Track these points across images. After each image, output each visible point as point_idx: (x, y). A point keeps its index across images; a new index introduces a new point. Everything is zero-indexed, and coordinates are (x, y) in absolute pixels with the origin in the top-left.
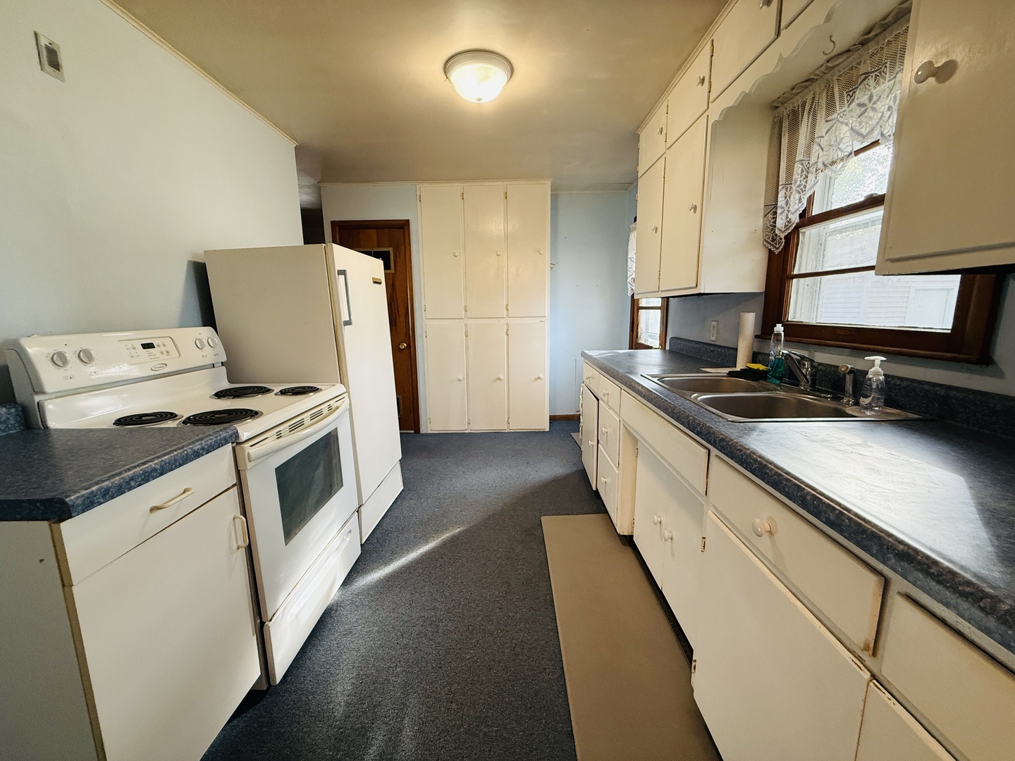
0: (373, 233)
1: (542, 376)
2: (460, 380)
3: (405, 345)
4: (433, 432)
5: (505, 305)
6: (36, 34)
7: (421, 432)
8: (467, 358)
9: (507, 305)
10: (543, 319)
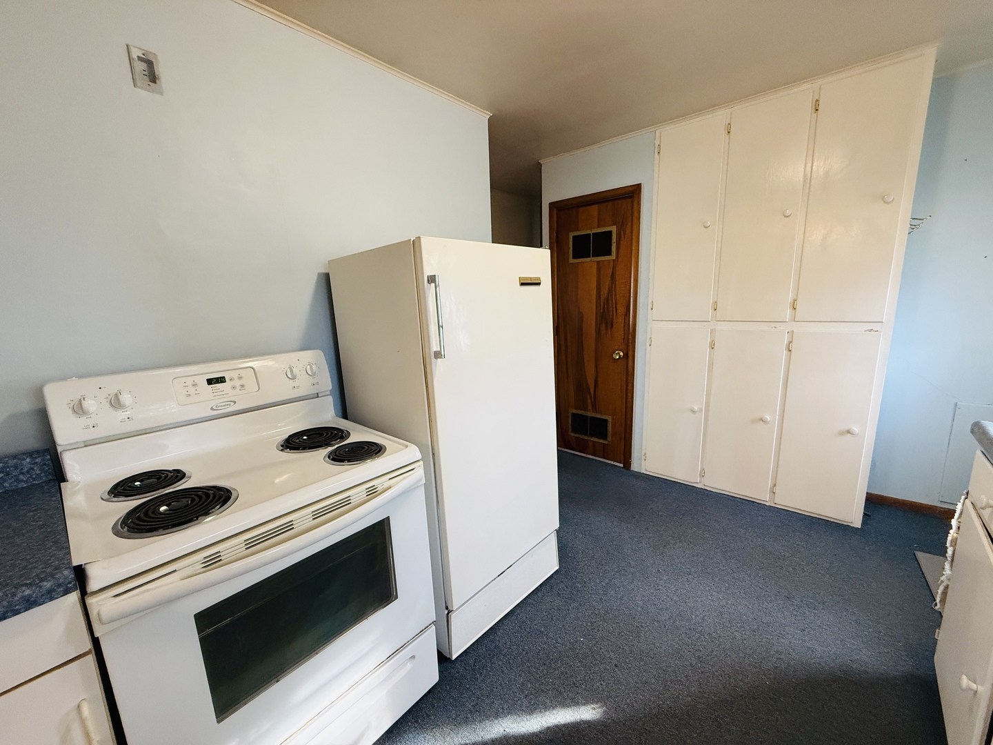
0: (594, 209)
1: (856, 429)
2: (693, 412)
3: (621, 354)
4: (648, 473)
5: (790, 299)
6: (127, 46)
7: (632, 469)
8: (710, 379)
9: (795, 301)
10: (875, 327)
